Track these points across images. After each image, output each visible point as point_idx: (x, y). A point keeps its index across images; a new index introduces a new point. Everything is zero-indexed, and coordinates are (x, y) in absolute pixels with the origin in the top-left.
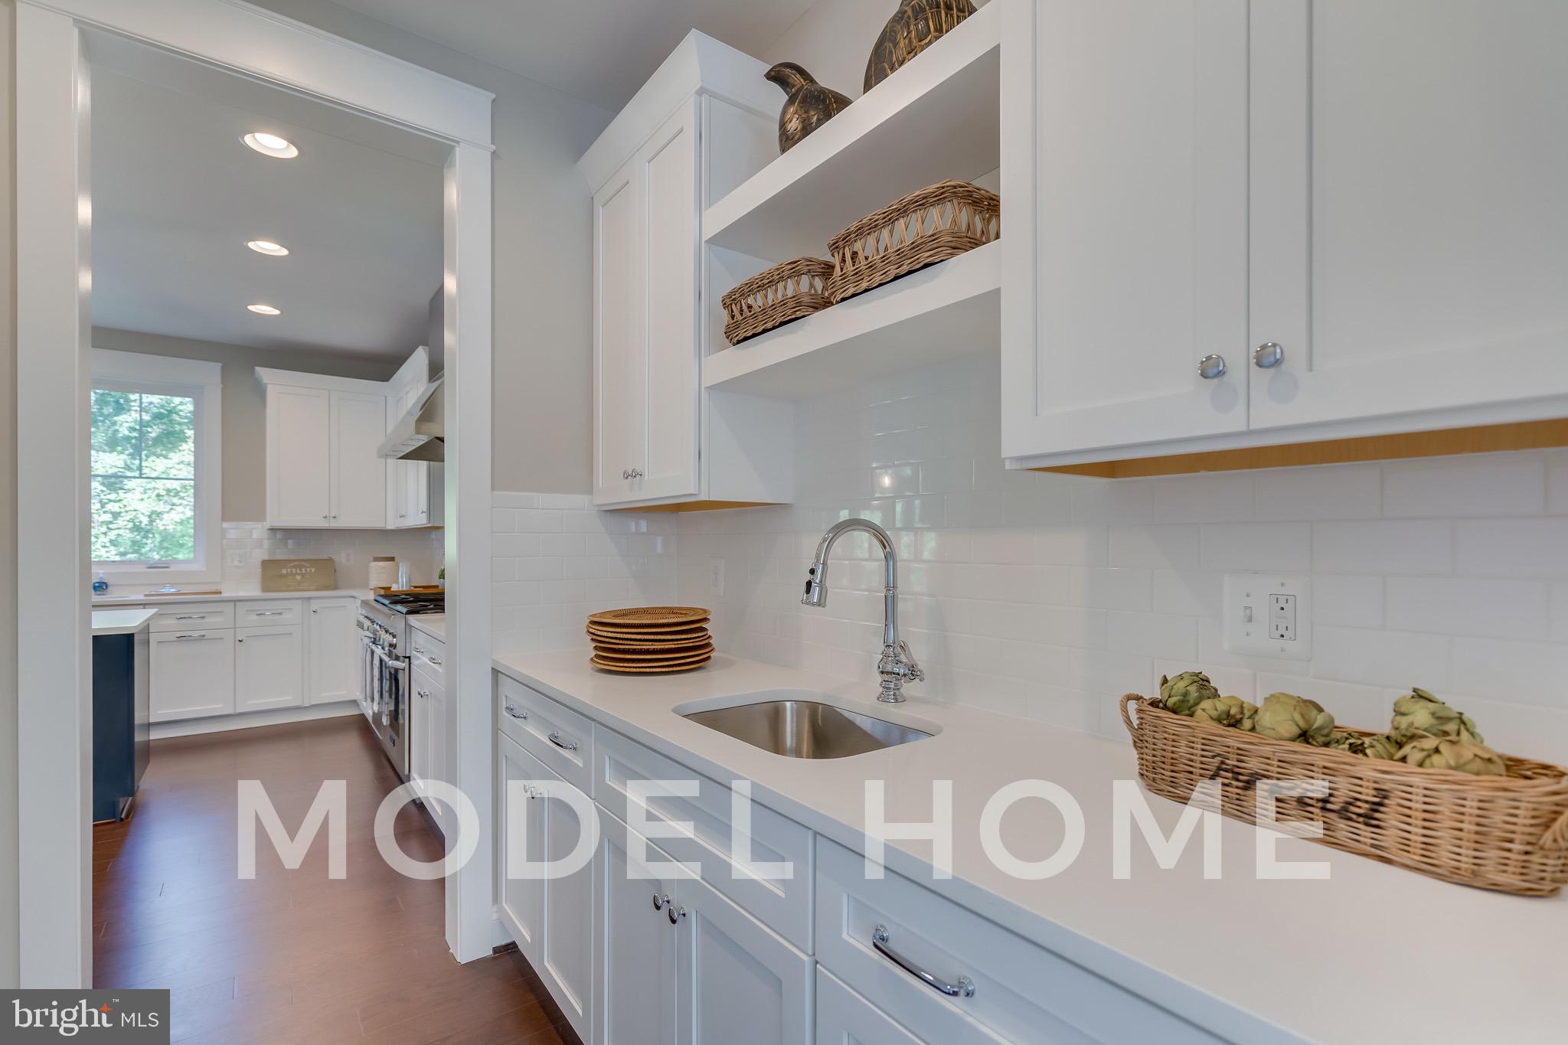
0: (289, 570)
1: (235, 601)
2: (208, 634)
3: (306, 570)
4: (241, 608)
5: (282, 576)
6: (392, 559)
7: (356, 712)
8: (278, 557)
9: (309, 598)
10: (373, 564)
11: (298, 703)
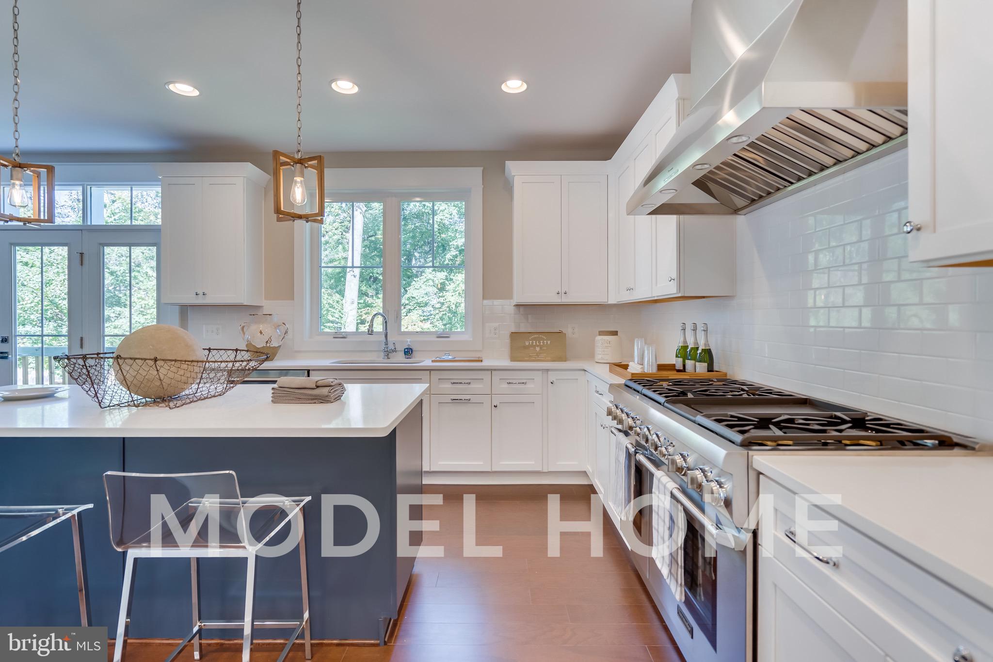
0: (531, 342)
1: (491, 370)
2: (474, 399)
3: (543, 343)
4: (497, 376)
5: (525, 347)
6: (615, 333)
7: (586, 483)
8: (522, 330)
9: (548, 370)
10: (599, 338)
11: (539, 469)
